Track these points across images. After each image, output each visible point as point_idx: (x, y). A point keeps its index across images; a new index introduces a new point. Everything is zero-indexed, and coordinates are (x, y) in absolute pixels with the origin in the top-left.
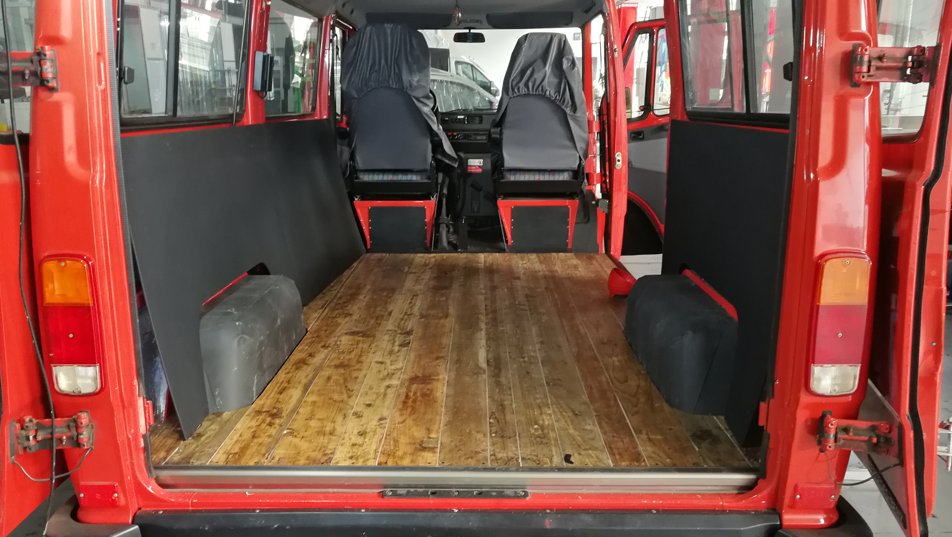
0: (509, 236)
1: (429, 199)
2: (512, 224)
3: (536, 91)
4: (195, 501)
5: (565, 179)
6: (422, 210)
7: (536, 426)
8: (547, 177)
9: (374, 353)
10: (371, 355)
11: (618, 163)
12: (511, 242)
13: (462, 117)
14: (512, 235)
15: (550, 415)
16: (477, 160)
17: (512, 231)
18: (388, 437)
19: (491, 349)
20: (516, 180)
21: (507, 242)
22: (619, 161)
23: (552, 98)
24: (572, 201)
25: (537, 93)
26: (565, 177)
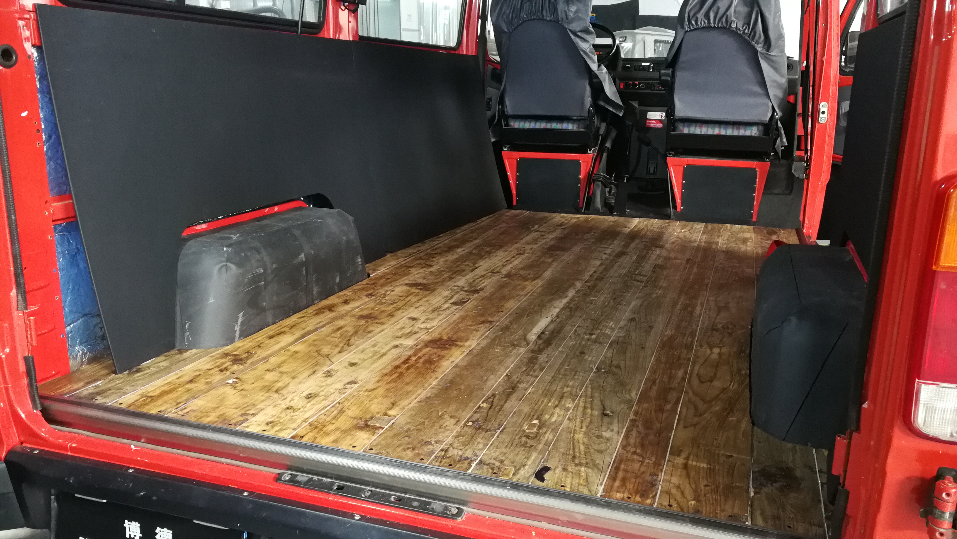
0: (679, 201)
1: (587, 152)
2: (683, 186)
3: (718, 23)
4: (74, 445)
5: (753, 135)
6: (577, 163)
7: (535, 422)
8: (730, 132)
9: (416, 308)
10: (412, 309)
11: (821, 115)
12: (680, 208)
13: (648, 64)
14: (681, 200)
15: (568, 409)
16: (659, 113)
17: (682, 195)
18: (338, 405)
19: (558, 320)
20: (691, 132)
21: (675, 207)
22: (823, 113)
23: (739, 32)
24: (761, 163)
25: (720, 25)
26: (753, 132)
